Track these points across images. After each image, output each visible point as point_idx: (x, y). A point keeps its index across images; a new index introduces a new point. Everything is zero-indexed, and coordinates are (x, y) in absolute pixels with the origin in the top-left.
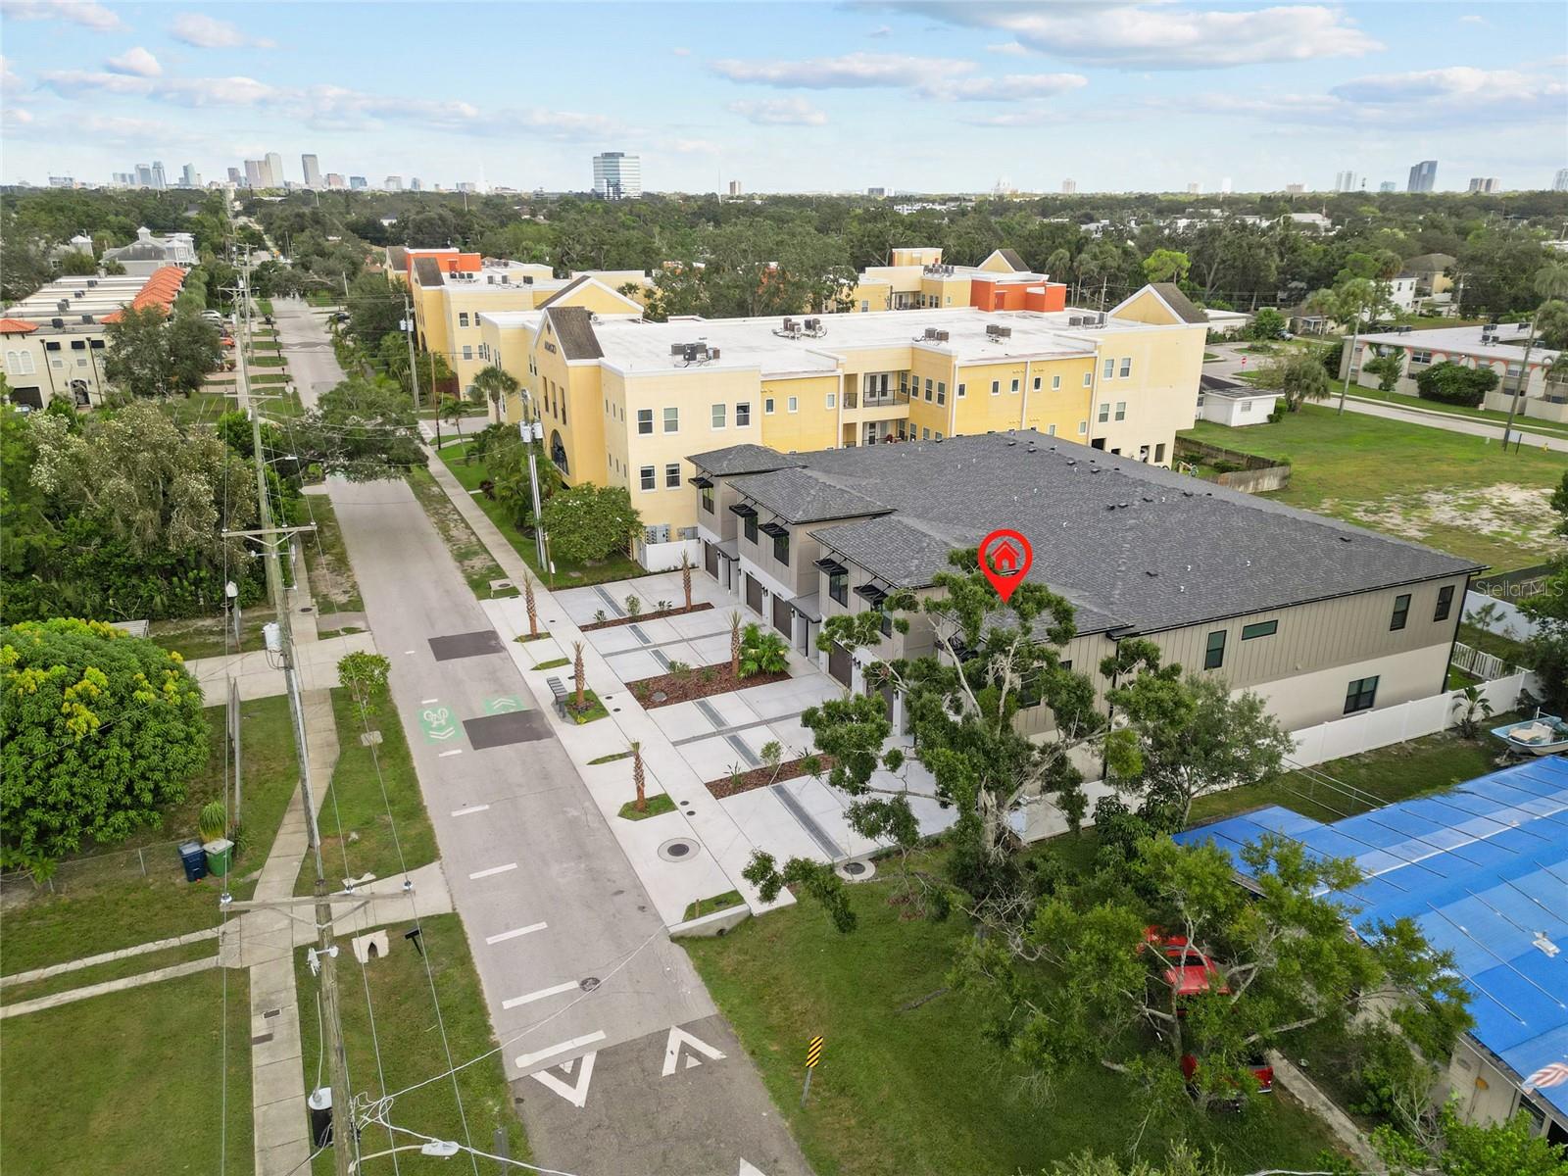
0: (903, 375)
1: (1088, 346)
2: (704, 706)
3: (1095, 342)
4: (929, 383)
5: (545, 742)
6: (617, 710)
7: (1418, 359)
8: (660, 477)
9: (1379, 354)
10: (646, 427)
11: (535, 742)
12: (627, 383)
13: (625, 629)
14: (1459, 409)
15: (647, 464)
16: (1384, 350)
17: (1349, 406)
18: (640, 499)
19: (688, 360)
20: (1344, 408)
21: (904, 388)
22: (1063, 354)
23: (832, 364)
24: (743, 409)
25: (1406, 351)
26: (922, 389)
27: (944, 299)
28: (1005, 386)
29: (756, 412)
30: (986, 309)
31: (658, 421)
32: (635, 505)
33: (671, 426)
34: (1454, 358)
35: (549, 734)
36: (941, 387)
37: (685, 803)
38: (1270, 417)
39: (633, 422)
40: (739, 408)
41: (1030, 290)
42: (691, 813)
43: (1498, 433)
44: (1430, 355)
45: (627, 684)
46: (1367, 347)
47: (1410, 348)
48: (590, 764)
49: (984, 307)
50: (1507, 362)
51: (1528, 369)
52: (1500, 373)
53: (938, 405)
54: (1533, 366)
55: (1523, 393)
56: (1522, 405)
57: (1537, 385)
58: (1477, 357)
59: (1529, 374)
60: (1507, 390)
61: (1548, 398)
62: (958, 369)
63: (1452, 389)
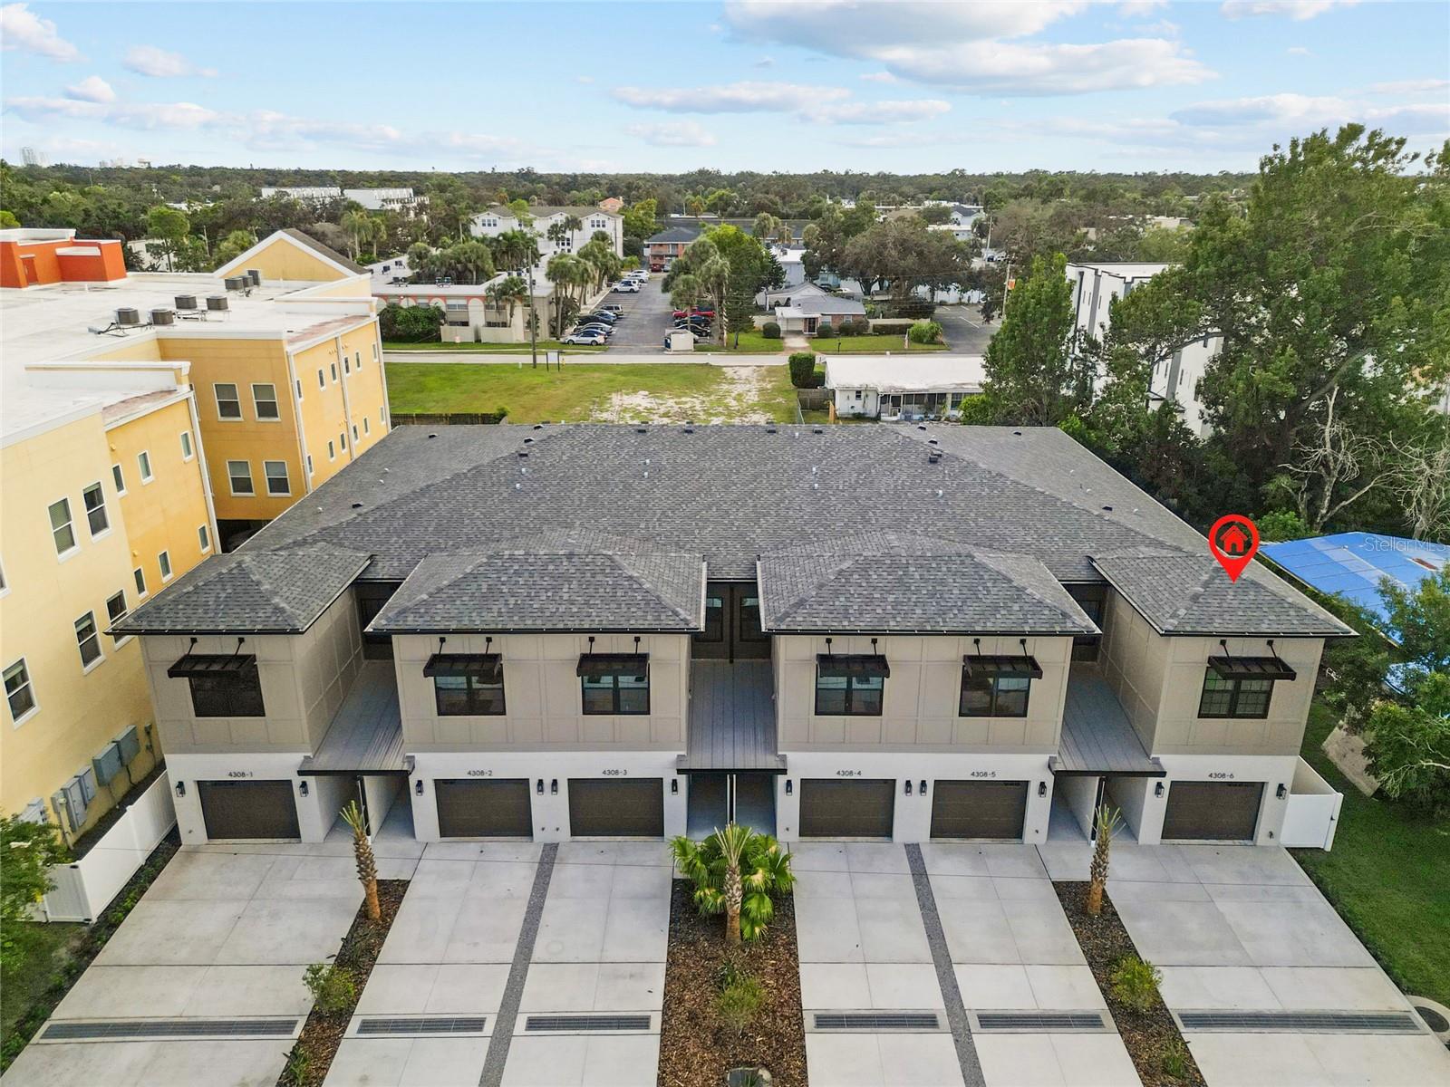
1: (356, 310)
4: (224, 389)
24: (93, 497)
28: (328, 375)
29: (109, 499)
30: (16, 284)
34: (394, 300)
36: (264, 391)
40: (87, 498)
41: (61, 252)
43: (528, 359)
49: (11, 282)
50: (444, 297)
51: (463, 302)
52: (444, 309)
53: (263, 419)
54: (469, 298)
55: (465, 324)
56: (477, 333)
57: (477, 315)
58: (414, 297)
59: (466, 306)
60: (453, 323)
61: (489, 324)
62: (292, 357)
63: (419, 328)
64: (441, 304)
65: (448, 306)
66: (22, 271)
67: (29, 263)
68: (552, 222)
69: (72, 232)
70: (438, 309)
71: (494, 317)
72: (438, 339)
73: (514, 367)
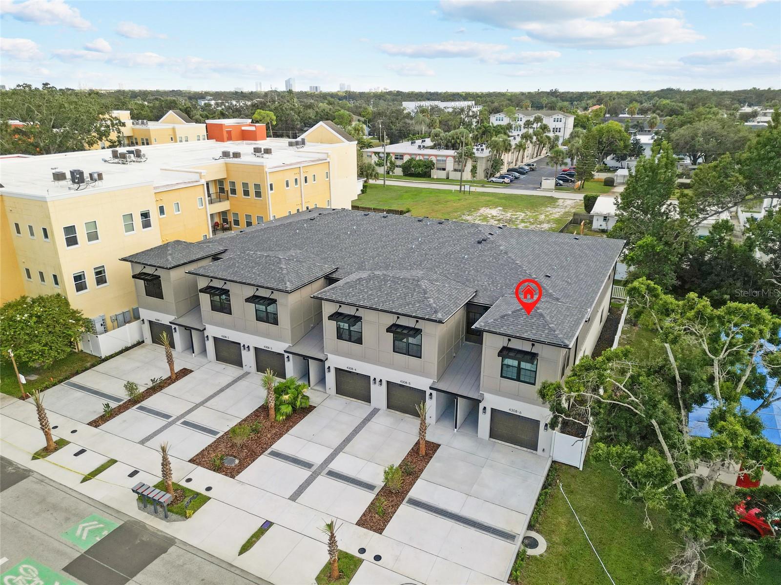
0: (221, 182)
1: (324, 156)
2: (276, 455)
3: (327, 153)
4: (245, 185)
5: (172, 550)
6: (209, 489)
7: (397, 158)
8: (90, 279)
9: (380, 157)
10: (72, 241)
11: (163, 555)
12: (50, 204)
13: (133, 411)
14: (424, 179)
15: (77, 271)
16: (381, 155)
17: (387, 183)
18: (77, 301)
19: (78, 183)
20: (386, 184)
21: (222, 190)
22: (313, 161)
23: (195, 177)
24: (145, 215)
25: (391, 155)
26: (240, 189)
27: (153, 140)
28: (292, 182)
29: (154, 216)
30: (222, 140)
31: (81, 234)
32: (74, 306)
33: (93, 236)
34: (413, 156)
35: (170, 541)
36: (257, 186)
37: (362, 551)
38: (362, 190)
39: (60, 238)
40: (142, 215)
41: (243, 128)
42: (378, 558)
43: (458, 188)
44: (402, 156)
45: (192, 461)
46: (373, 155)
47: (393, 153)
48: (241, 553)
49: (220, 139)
50: (436, 156)
51: (444, 159)
52: (435, 161)
53: (256, 198)
54: (447, 156)
55: (444, 169)
56: (448, 174)
57: (450, 165)
58: (423, 155)
59: (445, 161)
60: (438, 169)
61: (455, 170)
62: (268, 174)
63: (419, 170)
64: (434, 159)
65: (437, 160)
66: (225, 135)
67: (229, 133)
68: (529, 119)
69: (250, 121)
70: (431, 161)
71: (457, 167)
72: (430, 176)
73: (450, 191)
